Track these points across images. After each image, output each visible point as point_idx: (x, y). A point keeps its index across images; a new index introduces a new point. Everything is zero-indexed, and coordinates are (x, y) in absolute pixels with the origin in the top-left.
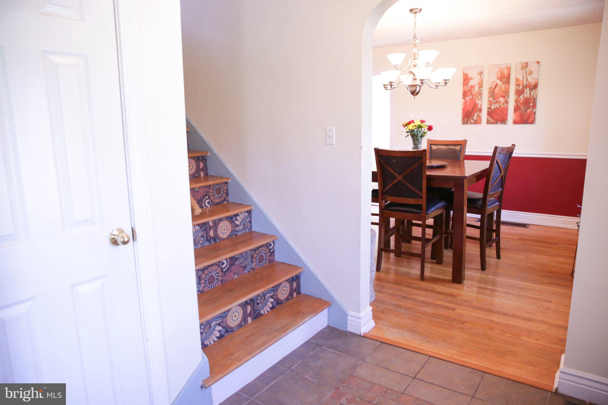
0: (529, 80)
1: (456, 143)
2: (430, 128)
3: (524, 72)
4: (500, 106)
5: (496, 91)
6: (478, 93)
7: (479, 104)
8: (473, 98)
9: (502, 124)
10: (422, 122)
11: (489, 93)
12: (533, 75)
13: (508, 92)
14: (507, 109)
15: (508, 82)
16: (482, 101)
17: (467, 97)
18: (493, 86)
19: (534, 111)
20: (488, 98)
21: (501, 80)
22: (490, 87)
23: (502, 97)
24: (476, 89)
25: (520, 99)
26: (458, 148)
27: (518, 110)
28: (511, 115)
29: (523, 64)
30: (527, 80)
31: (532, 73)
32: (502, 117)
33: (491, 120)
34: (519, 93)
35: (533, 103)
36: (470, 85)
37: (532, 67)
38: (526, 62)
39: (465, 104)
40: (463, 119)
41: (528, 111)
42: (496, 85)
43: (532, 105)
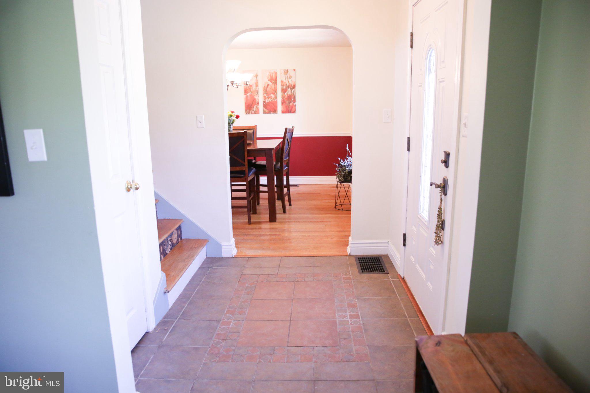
0: (290, 82)
1: (250, 128)
2: (238, 117)
3: (286, 77)
4: (272, 101)
5: (268, 89)
6: (256, 91)
7: (257, 99)
8: (252, 94)
9: (274, 113)
10: (232, 112)
11: (263, 91)
12: (292, 78)
13: (277, 90)
14: (276, 102)
15: (276, 83)
16: (258, 96)
17: (248, 93)
18: (266, 86)
19: (294, 104)
20: (263, 94)
21: (271, 82)
22: (264, 86)
23: (273, 93)
24: (254, 87)
25: (285, 95)
26: (251, 131)
27: (284, 103)
28: (280, 107)
29: (285, 70)
30: (288, 82)
31: (291, 77)
32: (274, 109)
33: (267, 111)
34: (284, 91)
36: (250, 85)
37: (291, 73)
38: (287, 69)
39: (247, 98)
40: (246, 110)
41: (291, 104)
42: (268, 85)
43: (293, 99)
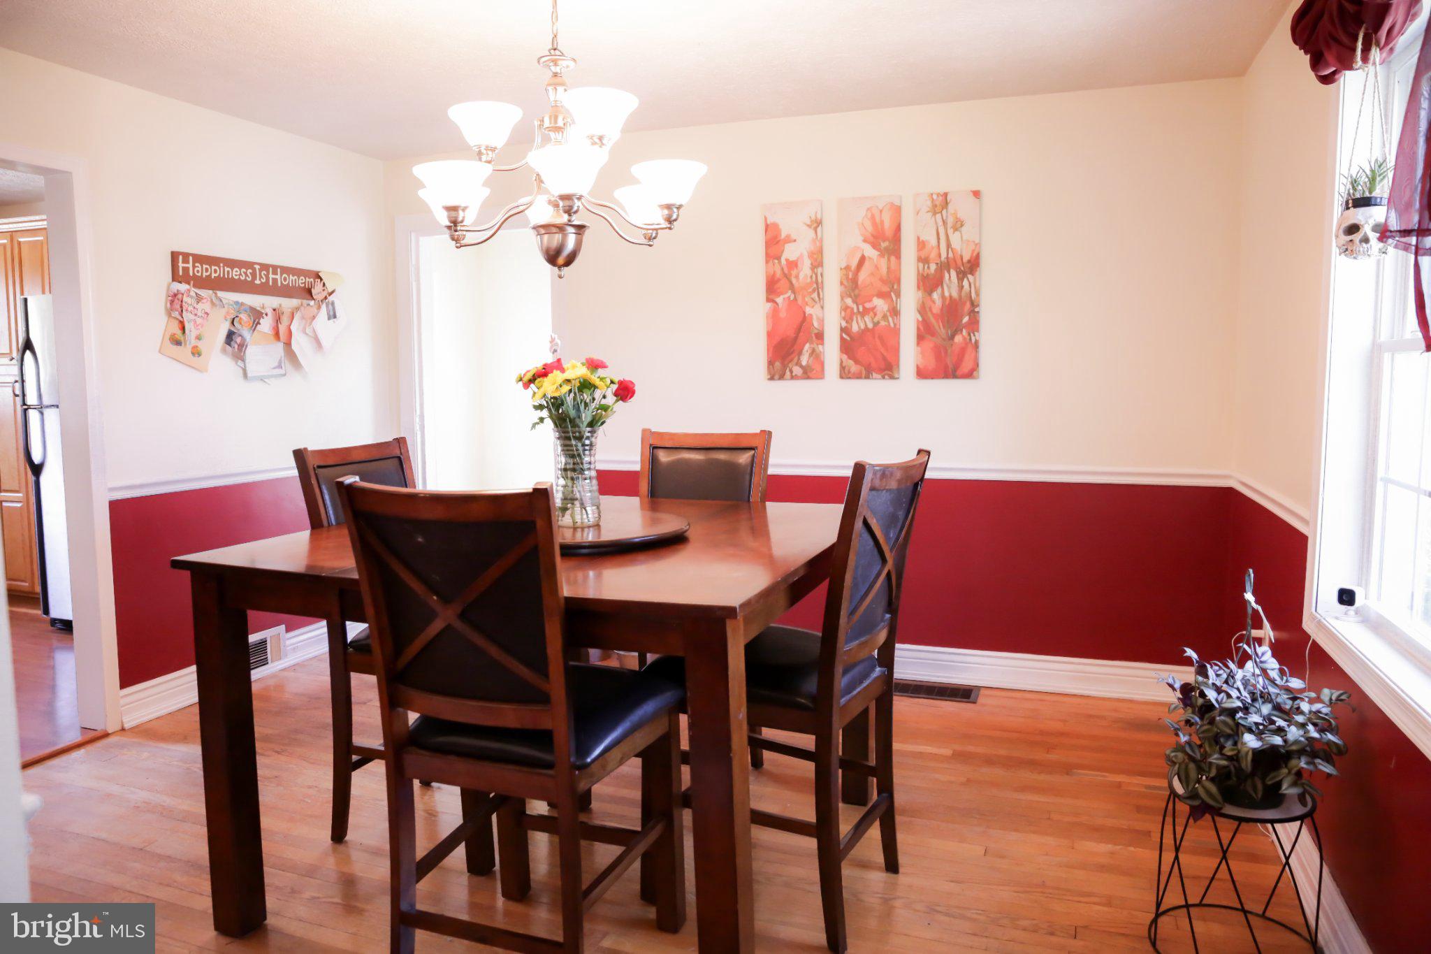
0: (954, 246)
1: (737, 445)
2: (625, 391)
3: (940, 223)
4: (876, 324)
5: (863, 276)
6: (812, 283)
7: (814, 317)
8: (795, 299)
9: (884, 378)
10: (594, 365)
11: (842, 283)
12: (964, 229)
13: (898, 281)
14: (896, 332)
15: (894, 250)
16: (822, 308)
17: (779, 295)
18: (854, 263)
19: (973, 340)
20: (839, 298)
21: (875, 246)
22: (843, 265)
23: (881, 295)
24: (805, 271)
25: (934, 302)
26: (744, 458)
27: (928, 337)
28: (909, 353)
29: (935, 197)
30: (949, 246)
31: (962, 225)
32: (885, 359)
33: (854, 368)
34: (929, 283)
35: (969, 314)
36: (787, 260)
37: (961, 206)
38: (942, 191)
39: (774, 316)
40: (771, 363)
41: (958, 339)
42: (862, 260)
43: (966, 319)
